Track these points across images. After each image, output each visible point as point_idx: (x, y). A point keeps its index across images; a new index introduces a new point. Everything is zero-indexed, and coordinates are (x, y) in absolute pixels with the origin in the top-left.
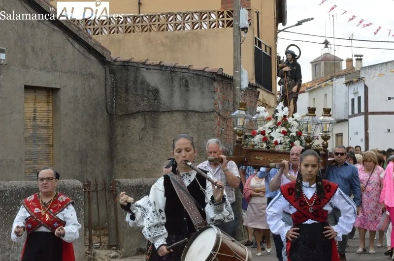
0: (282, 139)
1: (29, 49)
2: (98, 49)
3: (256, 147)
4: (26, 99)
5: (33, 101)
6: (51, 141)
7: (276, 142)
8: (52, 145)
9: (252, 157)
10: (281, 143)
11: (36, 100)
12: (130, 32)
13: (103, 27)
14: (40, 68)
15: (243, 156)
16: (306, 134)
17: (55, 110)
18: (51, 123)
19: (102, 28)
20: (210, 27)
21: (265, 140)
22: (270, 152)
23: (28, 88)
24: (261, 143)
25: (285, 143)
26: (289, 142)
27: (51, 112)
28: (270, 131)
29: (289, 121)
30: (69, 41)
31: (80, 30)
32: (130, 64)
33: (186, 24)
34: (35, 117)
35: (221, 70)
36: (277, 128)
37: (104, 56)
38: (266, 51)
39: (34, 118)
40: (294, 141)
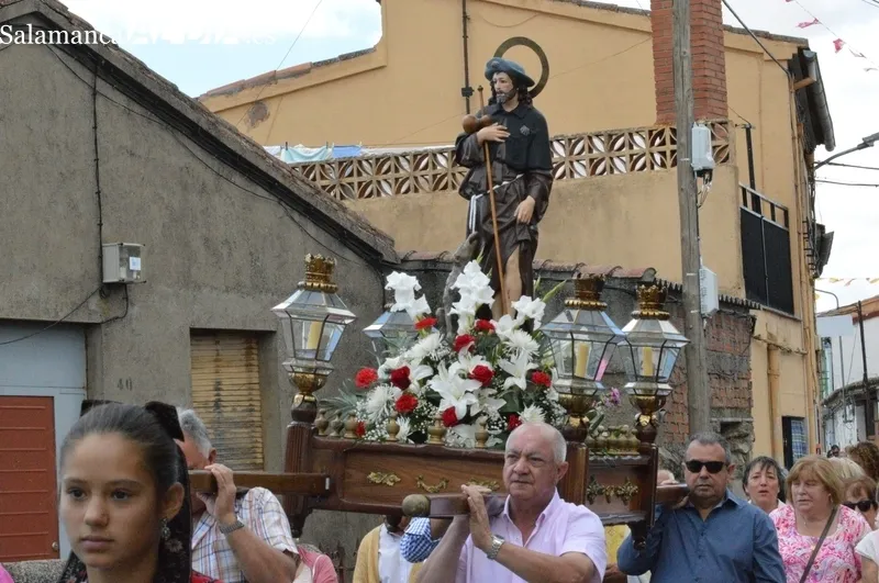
0: (474, 400)
1: (197, 244)
2: (363, 235)
3: (371, 437)
4: (194, 359)
5: (213, 365)
6: (259, 456)
7: (451, 412)
8: (263, 464)
9: (356, 475)
10: (469, 419)
11: (220, 361)
12: (445, 187)
13: (380, 178)
14: (227, 287)
15: (318, 473)
16: (568, 383)
17: (267, 381)
18: (258, 414)
19: (379, 182)
20: (633, 168)
21: (406, 406)
22: (426, 454)
23: (198, 334)
24: (390, 418)
25: (483, 419)
26: (502, 412)
27: (257, 387)
28: (427, 371)
29: (498, 332)
30: (292, 219)
31: (318, 192)
32: (440, 266)
33: (575, 164)
34: (219, 400)
35: (652, 272)
36: (455, 358)
37: (379, 249)
38: (773, 219)
39: (217, 404)
40: (522, 409)
